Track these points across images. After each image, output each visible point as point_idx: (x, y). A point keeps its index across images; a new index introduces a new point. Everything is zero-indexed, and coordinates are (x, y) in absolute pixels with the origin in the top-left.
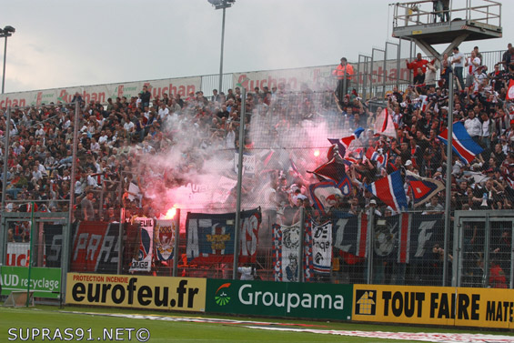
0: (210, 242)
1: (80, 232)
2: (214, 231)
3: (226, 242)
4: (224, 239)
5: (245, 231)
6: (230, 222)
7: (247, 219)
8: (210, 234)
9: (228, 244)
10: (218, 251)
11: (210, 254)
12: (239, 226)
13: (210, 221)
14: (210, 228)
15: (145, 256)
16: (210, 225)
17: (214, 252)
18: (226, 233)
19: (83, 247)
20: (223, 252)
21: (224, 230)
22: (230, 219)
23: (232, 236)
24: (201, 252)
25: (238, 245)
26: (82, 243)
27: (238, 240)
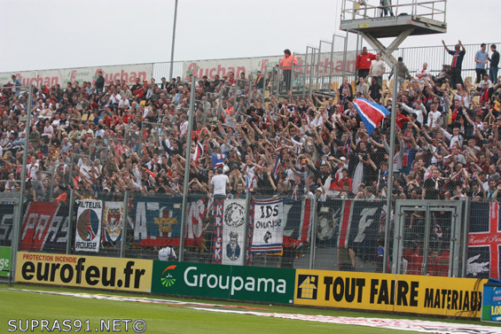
0: (157, 226)
1: (29, 213)
2: (161, 215)
3: (173, 226)
4: (172, 222)
5: (191, 215)
6: (177, 206)
7: (193, 203)
8: (158, 217)
9: (175, 227)
10: (165, 234)
11: (158, 236)
12: (185, 210)
13: (157, 204)
14: (158, 211)
15: (93, 237)
16: (158, 208)
17: (161, 235)
18: (174, 216)
19: (31, 227)
20: (170, 235)
21: (171, 213)
22: (177, 203)
23: (179, 219)
24: (149, 234)
25: (184, 229)
26: (31, 222)
27: (184, 223)
